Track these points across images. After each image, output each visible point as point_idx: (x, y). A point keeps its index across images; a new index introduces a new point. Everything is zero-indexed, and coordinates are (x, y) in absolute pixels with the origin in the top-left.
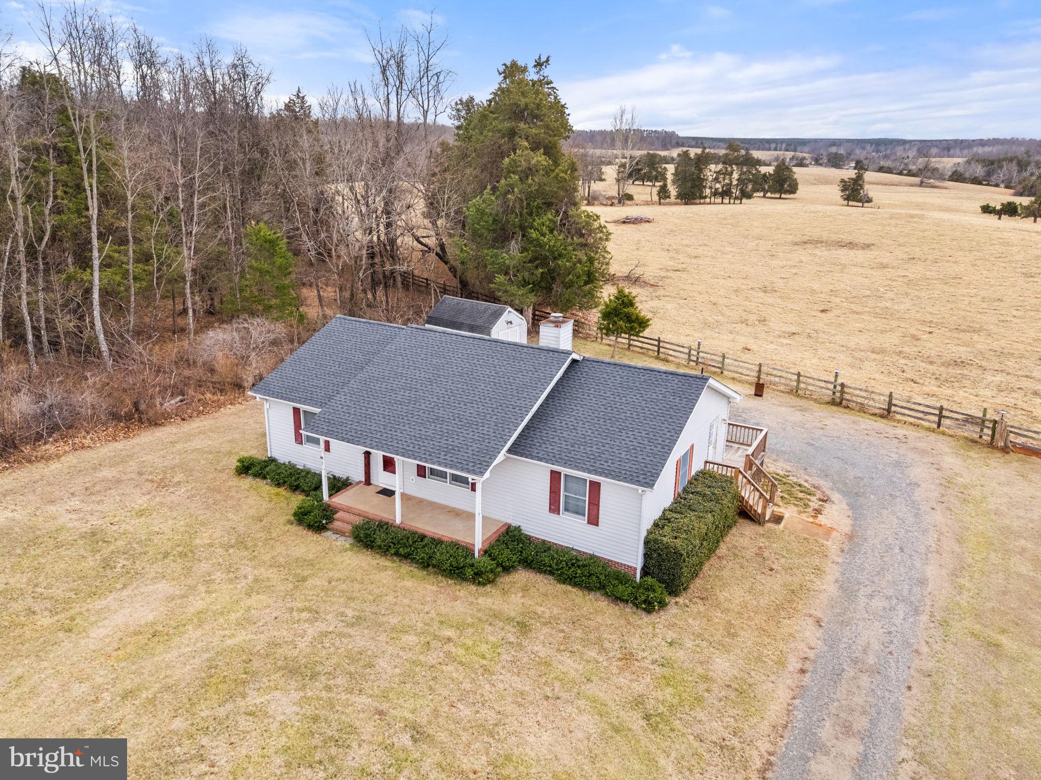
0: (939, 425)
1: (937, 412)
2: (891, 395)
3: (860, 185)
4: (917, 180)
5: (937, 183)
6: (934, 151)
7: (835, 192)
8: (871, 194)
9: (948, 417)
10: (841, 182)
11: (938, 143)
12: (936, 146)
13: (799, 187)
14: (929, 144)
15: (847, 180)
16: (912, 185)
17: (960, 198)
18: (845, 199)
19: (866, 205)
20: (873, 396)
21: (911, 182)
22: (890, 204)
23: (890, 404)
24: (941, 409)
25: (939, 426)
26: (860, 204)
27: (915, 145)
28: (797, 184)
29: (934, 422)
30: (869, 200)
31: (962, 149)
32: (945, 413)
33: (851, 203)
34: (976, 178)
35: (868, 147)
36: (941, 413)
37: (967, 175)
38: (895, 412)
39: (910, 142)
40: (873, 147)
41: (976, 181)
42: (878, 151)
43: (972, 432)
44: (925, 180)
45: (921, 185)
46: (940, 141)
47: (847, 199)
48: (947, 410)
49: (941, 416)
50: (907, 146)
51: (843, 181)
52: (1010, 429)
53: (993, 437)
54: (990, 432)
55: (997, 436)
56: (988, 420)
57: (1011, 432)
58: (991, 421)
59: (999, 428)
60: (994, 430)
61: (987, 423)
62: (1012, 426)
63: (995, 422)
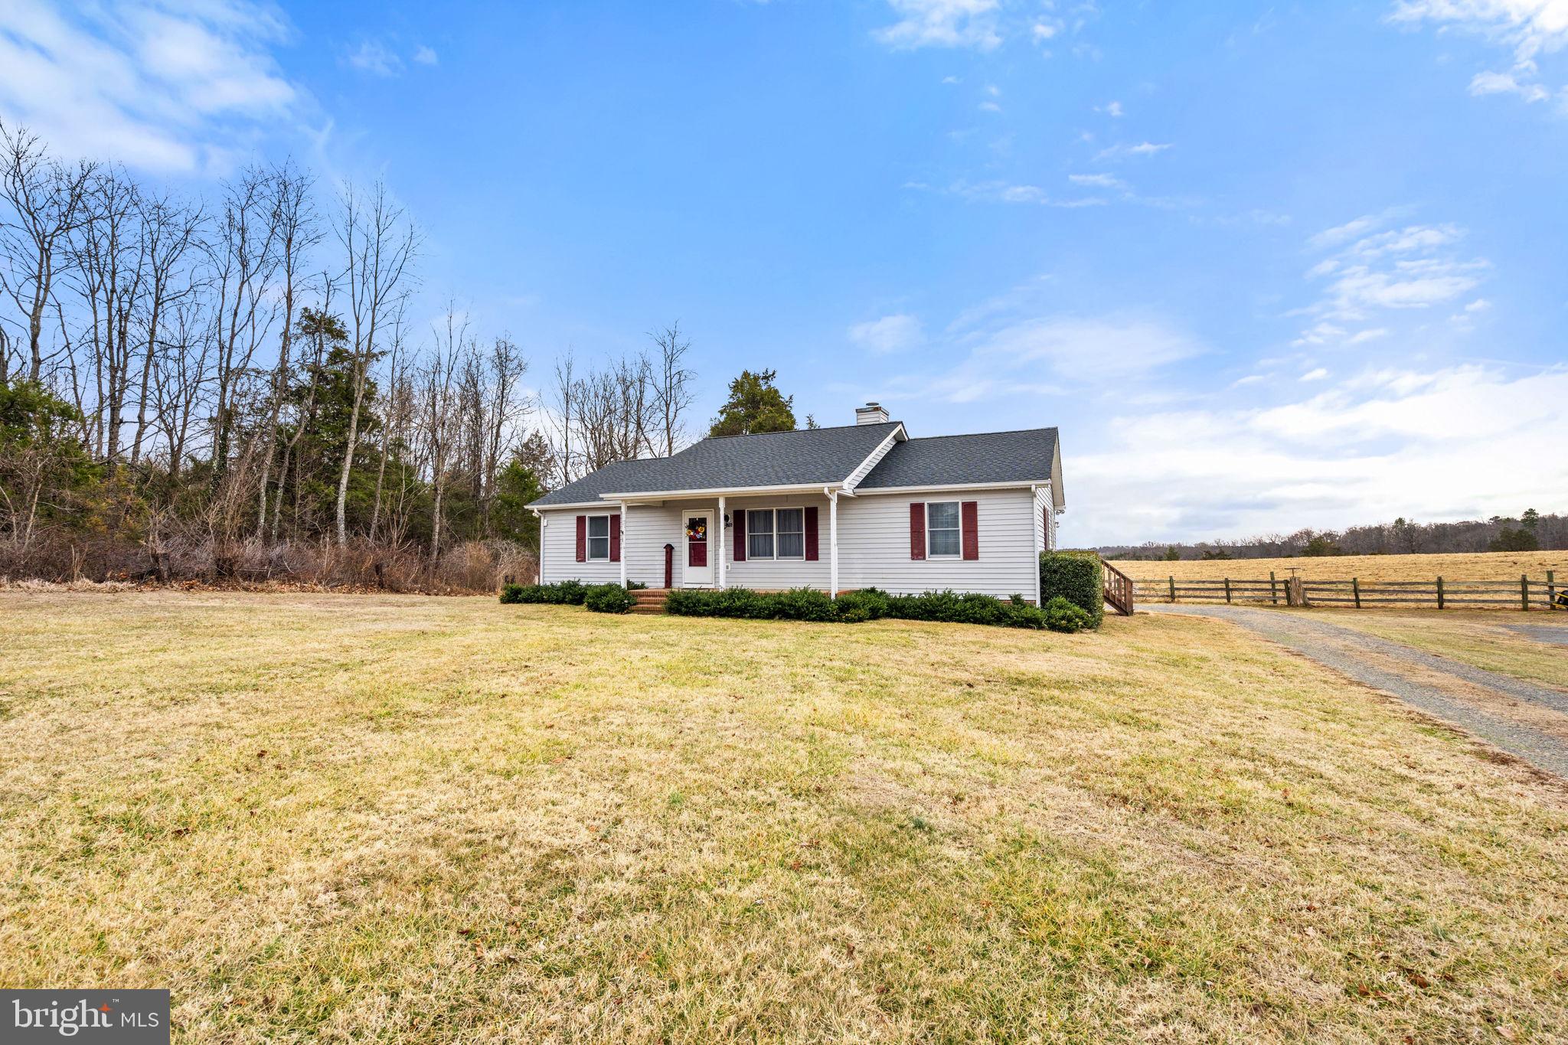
0: (1228, 598)
1: (1224, 586)
2: (1171, 581)
9: (1236, 590)
20: (1152, 585)
23: (1172, 589)
24: (1227, 582)
25: (1229, 600)
29: (1223, 597)
32: (1231, 586)
36: (1227, 586)
38: (1179, 596)
43: (1264, 597)
48: (1233, 581)
49: (1228, 589)
52: (1305, 586)
53: (1288, 598)
54: (1283, 594)
55: (1293, 594)
56: (1278, 582)
57: (1306, 589)
58: (1281, 582)
59: (1292, 586)
60: (1287, 590)
61: (1277, 587)
62: (1306, 583)
63: (1286, 582)
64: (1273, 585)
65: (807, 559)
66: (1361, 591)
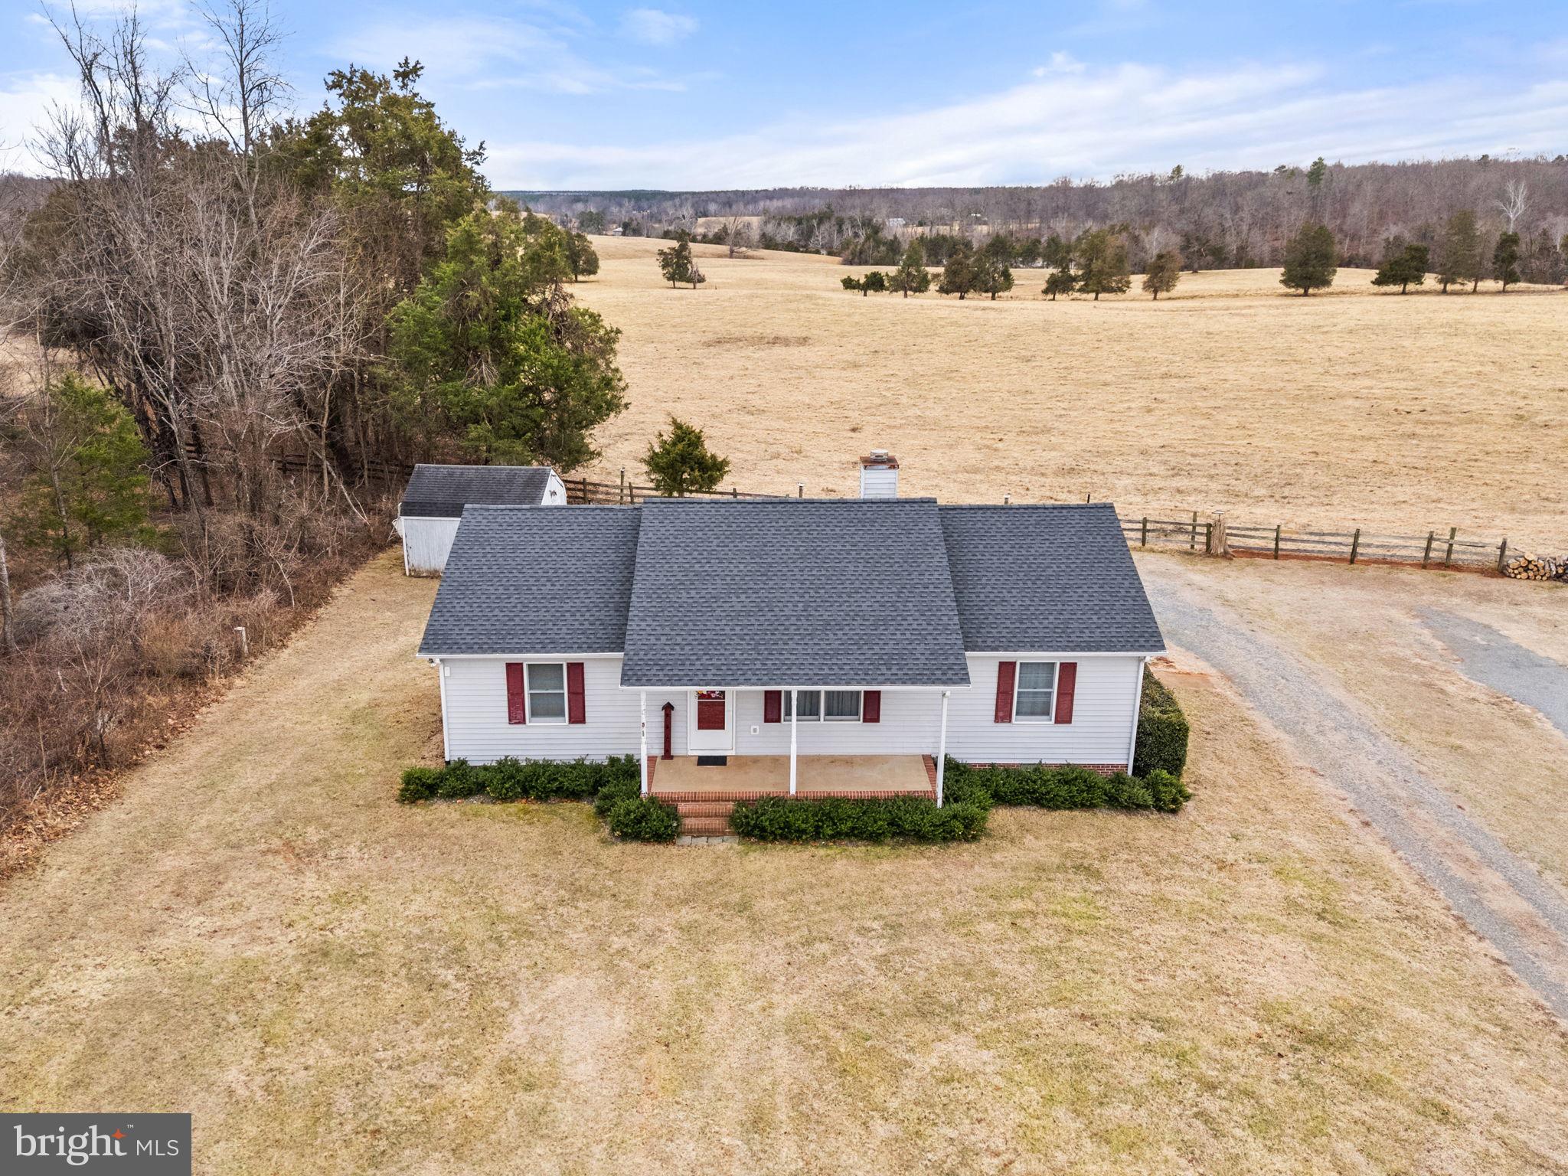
0: (1144, 542)
1: (1141, 527)
3: (686, 258)
4: (724, 249)
5: (750, 252)
6: (712, 207)
7: (655, 270)
8: (702, 271)
9: (1153, 530)
10: (660, 254)
11: (715, 196)
12: (713, 200)
13: (601, 263)
14: (704, 197)
15: (668, 251)
16: (720, 256)
17: (795, 271)
18: (669, 279)
19: (698, 285)
21: (715, 251)
22: (724, 283)
24: (1145, 522)
26: (691, 285)
27: (687, 199)
28: (596, 260)
29: (1138, 540)
30: (702, 280)
31: (746, 204)
32: (1148, 526)
33: (678, 284)
34: (790, 242)
35: (626, 202)
36: (1145, 526)
37: (779, 239)
39: (679, 194)
40: (632, 202)
41: (791, 247)
42: (640, 209)
43: (1182, 542)
44: (736, 249)
45: (732, 255)
46: (717, 193)
47: (672, 278)
48: (1152, 522)
49: (1144, 531)
50: (677, 201)
51: (661, 253)
52: (1227, 531)
53: (1208, 544)
54: (1203, 539)
55: (1214, 542)
56: (1200, 525)
57: (1228, 534)
58: (1203, 525)
59: (1216, 532)
60: (1209, 535)
61: (1199, 529)
62: (1230, 528)
63: (1209, 526)
64: (1194, 528)
65: (865, 720)
66: (1282, 539)
